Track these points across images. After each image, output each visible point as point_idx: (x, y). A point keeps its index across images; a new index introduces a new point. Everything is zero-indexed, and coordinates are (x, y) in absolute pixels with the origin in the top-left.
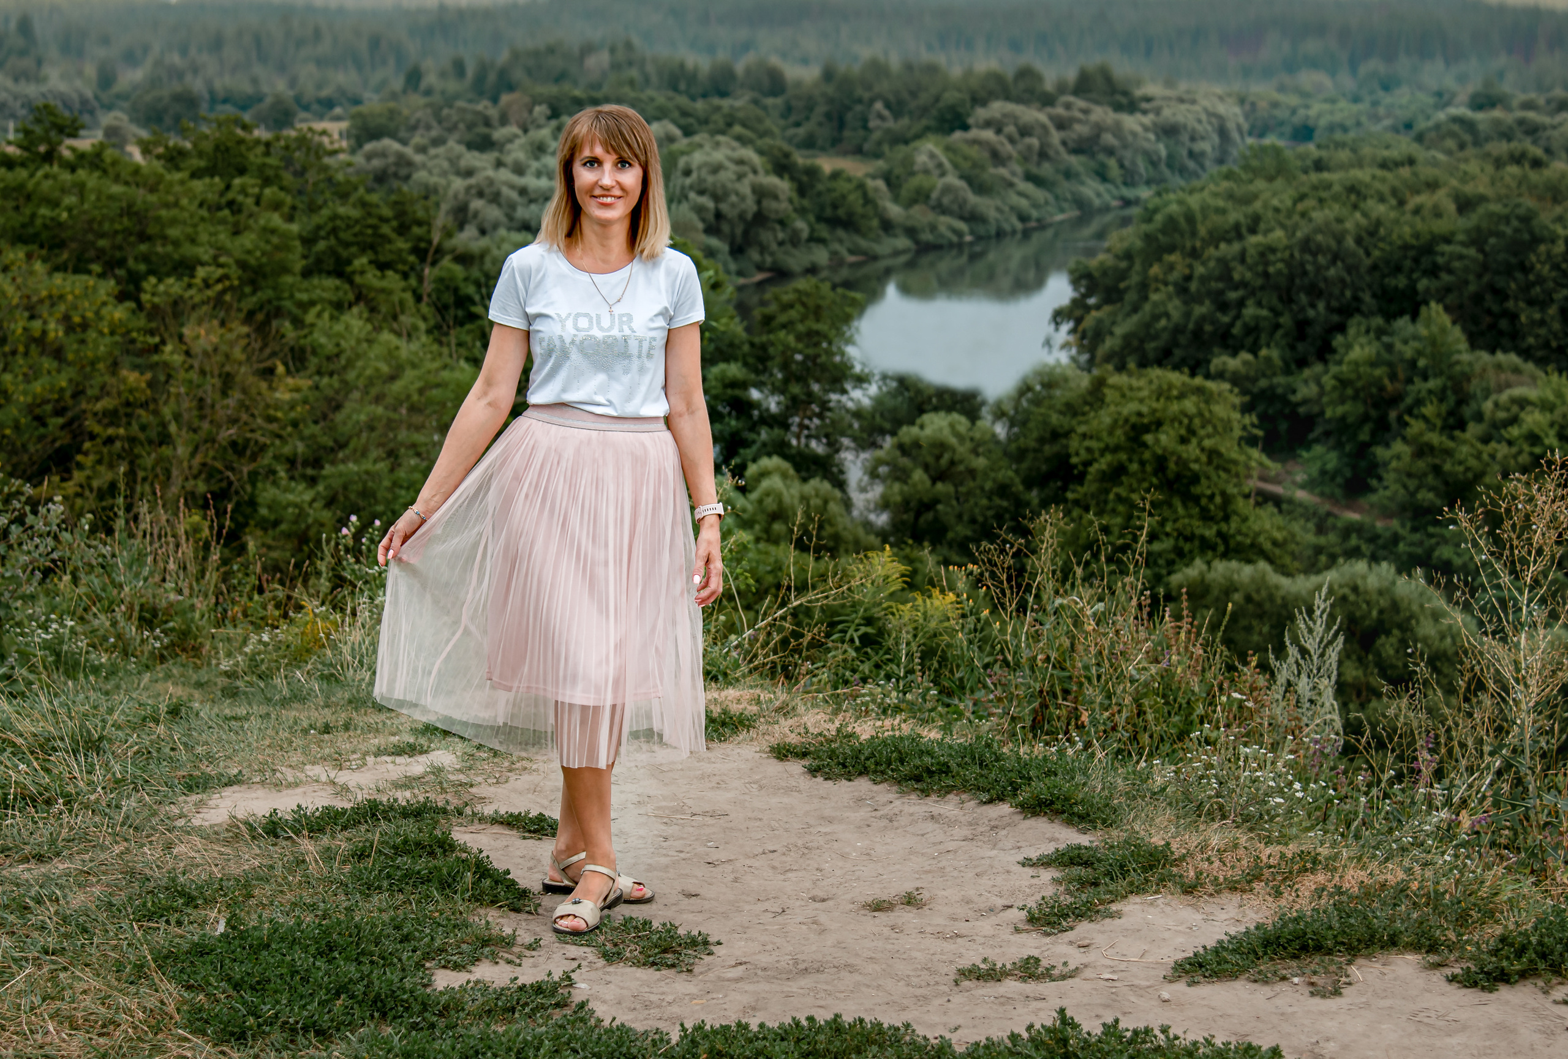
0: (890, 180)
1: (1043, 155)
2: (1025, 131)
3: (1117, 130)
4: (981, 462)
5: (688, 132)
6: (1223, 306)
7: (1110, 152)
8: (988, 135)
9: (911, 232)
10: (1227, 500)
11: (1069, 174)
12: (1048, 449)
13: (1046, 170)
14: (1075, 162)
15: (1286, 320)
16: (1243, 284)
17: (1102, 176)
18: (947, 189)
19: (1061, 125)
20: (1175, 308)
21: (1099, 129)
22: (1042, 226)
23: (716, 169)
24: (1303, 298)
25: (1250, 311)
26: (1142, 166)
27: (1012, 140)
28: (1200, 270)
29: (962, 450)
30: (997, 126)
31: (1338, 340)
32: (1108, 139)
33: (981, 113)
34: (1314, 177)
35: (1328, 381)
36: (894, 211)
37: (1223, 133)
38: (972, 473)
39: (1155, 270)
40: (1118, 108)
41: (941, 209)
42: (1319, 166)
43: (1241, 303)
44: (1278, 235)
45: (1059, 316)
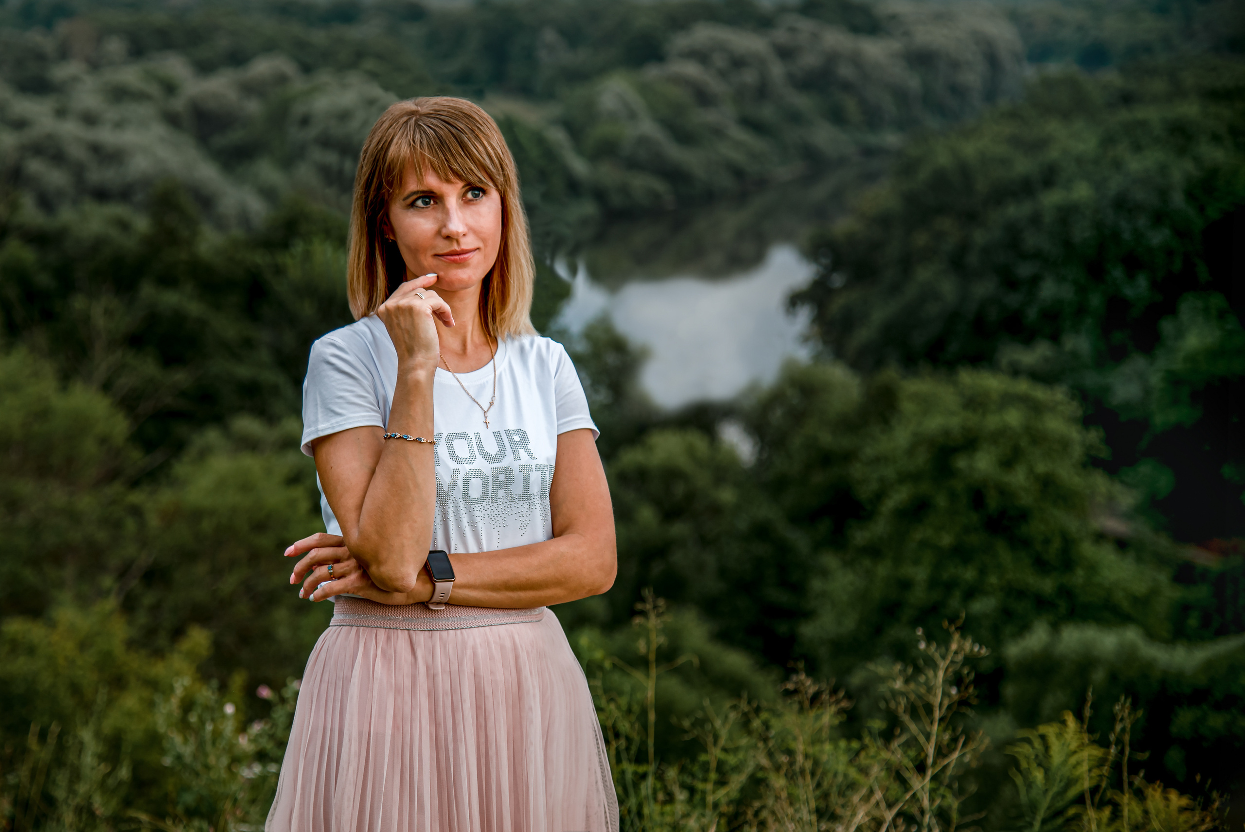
0: (573, 128)
1: (763, 91)
2: (738, 62)
3: (856, 60)
4: (727, 496)
5: (307, 69)
6: (1011, 283)
7: (847, 87)
8: (691, 69)
9: (600, 195)
10: (1068, 543)
11: (795, 118)
12: (819, 478)
13: (767, 112)
14: (802, 102)
15: (1096, 300)
16: (1037, 255)
17: (837, 117)
18: (643, 141)
19: (785, 53)
20: (948, 288)
21: (832, 59)
22: (762, 183)
23: (344, 116)
24: (1117, 273)
25: (1049, 290)
26: (888, 105)
27: (722, 74)
28: (979, 237)
29: (702, 479)
30: (701, 56)
31: (1167, 326)
32: (845, 71)
33: (681, 41)
34: (1124, 115)
35: (1155, 379)
36: (579, 166)
37: (992, 60)
38: (716, 510)
39: (921, 239)
40: (855, 29)
41: (633, 164)
42: (1127, 99)
43: (1035, 281)
44: (1082, 191)
45: (794, 300)
